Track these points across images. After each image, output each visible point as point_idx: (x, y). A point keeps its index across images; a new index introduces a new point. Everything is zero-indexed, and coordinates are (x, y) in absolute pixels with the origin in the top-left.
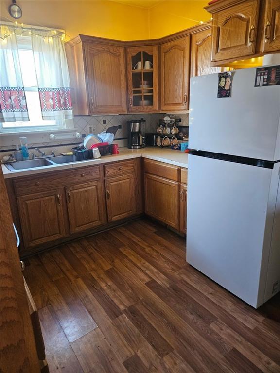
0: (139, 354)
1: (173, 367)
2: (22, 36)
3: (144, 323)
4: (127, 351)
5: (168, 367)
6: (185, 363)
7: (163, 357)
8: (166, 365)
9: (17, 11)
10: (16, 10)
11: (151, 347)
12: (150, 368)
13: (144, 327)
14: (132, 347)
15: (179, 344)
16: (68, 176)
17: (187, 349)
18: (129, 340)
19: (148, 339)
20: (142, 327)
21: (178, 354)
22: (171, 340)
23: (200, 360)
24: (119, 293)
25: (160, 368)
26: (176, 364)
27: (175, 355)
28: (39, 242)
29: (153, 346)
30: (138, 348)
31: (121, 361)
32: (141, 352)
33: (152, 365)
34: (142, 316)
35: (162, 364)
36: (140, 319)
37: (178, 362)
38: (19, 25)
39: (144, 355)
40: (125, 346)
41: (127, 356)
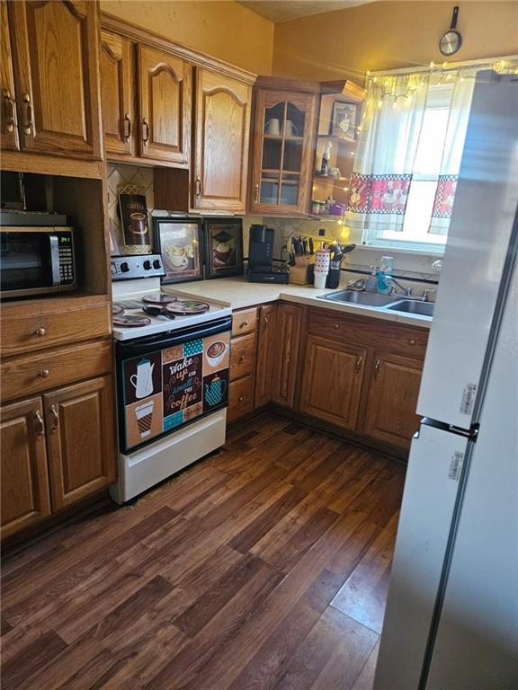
0: (174, 592)
1: (157, 642)
2: (439, 84)
3: (233, 587)
4: (176, 577)
5: (158, 633)
6: (169, 660)
7: (173, 624)
8: (161, 631)
9: (451, 43)
10: (450, 45)
11: (190, 603)
12: (153, 610)
13: (226, 587)
14: (185, 580)
15: (205, 645)
16: (385, 333)
17: (196, 659)
18: (196, 573)
19: (204, 597)
20: (225, 585)
21: (183, 646)
22: (208, 632)
23: (178, 684)
24: (284, 539)
25: (155, 623)
26: (165, 644)
27: (182, 642)
28: (316, 414)
29: (192, 607)
30: (184, 588)
31: (161, 573)
32: (179, 593)
33: (160, 611)
34: (247, 581)
35: (163, 625)
36: (239, 579)
37: (168, 648)
38: (439, 66)
39: (175, 598)
40: (186, 571)
41: (169, 578)
